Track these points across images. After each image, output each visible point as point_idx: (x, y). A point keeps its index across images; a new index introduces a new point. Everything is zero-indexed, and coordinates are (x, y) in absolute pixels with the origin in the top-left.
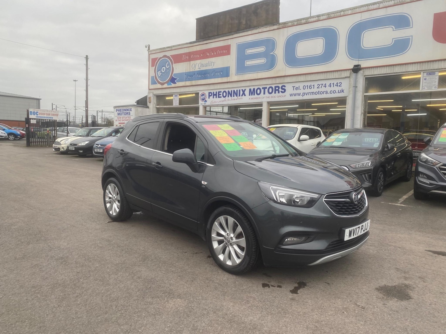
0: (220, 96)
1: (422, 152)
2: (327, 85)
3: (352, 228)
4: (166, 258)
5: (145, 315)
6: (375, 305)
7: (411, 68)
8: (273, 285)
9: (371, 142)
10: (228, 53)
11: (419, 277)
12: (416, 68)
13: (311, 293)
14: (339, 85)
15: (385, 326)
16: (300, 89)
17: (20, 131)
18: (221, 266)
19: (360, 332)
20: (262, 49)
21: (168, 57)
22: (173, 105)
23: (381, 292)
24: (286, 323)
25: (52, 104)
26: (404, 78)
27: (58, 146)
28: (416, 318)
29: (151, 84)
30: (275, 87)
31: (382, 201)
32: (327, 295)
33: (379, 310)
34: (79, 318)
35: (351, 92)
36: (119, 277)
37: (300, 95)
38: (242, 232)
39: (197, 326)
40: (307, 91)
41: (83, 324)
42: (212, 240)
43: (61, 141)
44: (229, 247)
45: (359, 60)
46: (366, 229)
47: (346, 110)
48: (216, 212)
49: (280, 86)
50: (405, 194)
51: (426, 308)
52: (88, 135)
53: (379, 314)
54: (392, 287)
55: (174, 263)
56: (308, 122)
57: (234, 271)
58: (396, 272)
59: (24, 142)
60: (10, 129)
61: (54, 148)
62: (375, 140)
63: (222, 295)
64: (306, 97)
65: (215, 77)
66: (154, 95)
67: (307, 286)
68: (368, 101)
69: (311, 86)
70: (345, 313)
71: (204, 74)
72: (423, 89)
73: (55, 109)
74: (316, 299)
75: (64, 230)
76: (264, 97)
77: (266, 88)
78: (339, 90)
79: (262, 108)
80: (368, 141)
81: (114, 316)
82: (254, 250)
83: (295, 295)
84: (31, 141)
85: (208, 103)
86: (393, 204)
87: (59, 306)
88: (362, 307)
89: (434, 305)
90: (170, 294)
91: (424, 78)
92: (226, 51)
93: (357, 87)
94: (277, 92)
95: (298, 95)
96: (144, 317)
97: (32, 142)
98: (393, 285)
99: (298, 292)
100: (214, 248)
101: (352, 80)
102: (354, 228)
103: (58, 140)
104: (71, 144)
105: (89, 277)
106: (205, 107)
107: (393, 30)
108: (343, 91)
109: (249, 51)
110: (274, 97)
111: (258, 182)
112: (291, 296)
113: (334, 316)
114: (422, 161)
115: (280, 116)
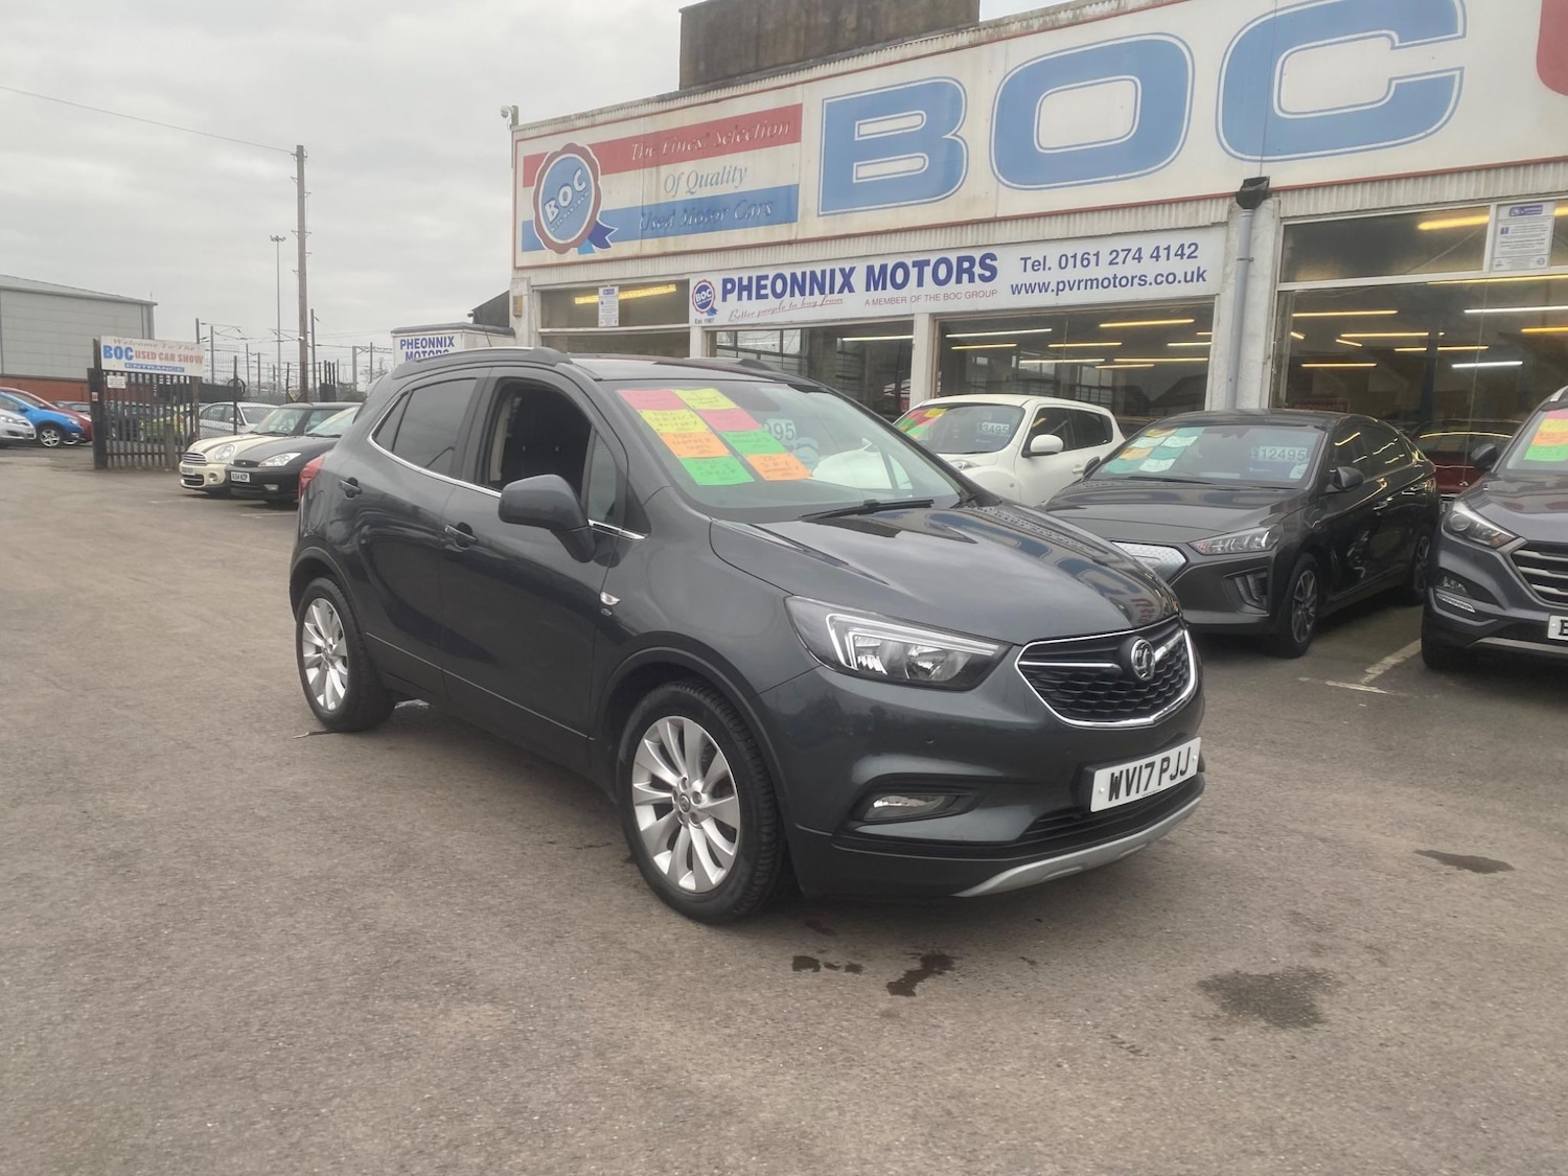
0: (763, 292)
1: (1458, 499)
2: (1146, 254)
3: (1124, 767)
4: (478, 861)
5: (355, 1057)
6: (1180, 1041)
7: (1453, 190)
8: (832, 961)
9: (1280, 459)
10: (794, 136)
11: (1367, 947)
12: (1473, 189)
13: (960, 994)
14: (1187, 252)
15: (1198, 1118)
16: (1047, 268)
17: (78, 416)
18: (662, 891)
19: (1102, 1135)
20: (911, 121)
21: (582, 152)
22: (597, 326)
23: (1213, 997)
24: (845, 1097)
25: (197, 320)
26: (1425, 226)
27: (197, 469)
28: (1317, 1091)
29: (524, 250)
30: (958, 258)
31: (1302, 675)
32: (1016, 1003)
33: (1189, 1058)
34: (125, 1060)
35: (1231, 280)
36: (299, 922)
37: (1046, 291)
38: (728, 777)
39: (529, 1100)
40: (1072, 274)
41: (133, 1081)
42: (635, 802)
43: (205, 452)
44: (687, 827)
45: (1265, 158)
46: (1183, 773)
47: (1209, 346)
48: (645, 703)
49: (977, 255)
50: (1393, 649)
51: (1364, 1058)
52: (299, 431)
53: (1187, 1073)
54: (1259, 978)
55: (501, 880)
56: (1093, 391)
57: (704, 911)
58: (1286, 927)
59: (87, 455)
60: (46, 407)
61: (185, 476)
62: (1297, 452)
63: (641, 995)
64: (1070, 298)
65: (744, 222)
66: (531, 289)
67: (953, 969)
68: (1295, 315)
69: (1086, 256)
70: (1066, 1066)
71: (707, 214)
72: (1495, 268)
73: (209, 339)
74: (974, 1017)
75: (152, 757)
76: (918, 298)
77: (927, 263)
78: (1186, 273)
79: (911, 340)
80: (1270, 458)
81: (248, 1056)
82: (765, 839)
83: (902, 1000)
84: (108, 450)
85: (720, 319)
86: (1341, 685)
87: (66, 1017)
88: (1133, 1046)
89: (1395, 1048)
90: (461, 987)
91: (1500, 226)
92: (783, 126)
93: (1251, 260)
94: (965, 277)
95: (1040, 291)
96: (348, 1064)
97: (112, 455)
98: (1267, 974)
99: (917, 990)
100: (642, 829)
101: (1236, 233)
102: (1131, 766)
103: (198, 447)
104: (238, 463)
105: (196, 921)
106: (711, 334)
107: (1393, 48)
108: (1200, 276)
109: (869, 129)
110: (956, 296)
111: (787, 600)
112: (885, 1001)
113: (1023, 1076)
114: (1452, 532)
115: (989, 366)
